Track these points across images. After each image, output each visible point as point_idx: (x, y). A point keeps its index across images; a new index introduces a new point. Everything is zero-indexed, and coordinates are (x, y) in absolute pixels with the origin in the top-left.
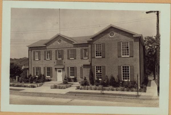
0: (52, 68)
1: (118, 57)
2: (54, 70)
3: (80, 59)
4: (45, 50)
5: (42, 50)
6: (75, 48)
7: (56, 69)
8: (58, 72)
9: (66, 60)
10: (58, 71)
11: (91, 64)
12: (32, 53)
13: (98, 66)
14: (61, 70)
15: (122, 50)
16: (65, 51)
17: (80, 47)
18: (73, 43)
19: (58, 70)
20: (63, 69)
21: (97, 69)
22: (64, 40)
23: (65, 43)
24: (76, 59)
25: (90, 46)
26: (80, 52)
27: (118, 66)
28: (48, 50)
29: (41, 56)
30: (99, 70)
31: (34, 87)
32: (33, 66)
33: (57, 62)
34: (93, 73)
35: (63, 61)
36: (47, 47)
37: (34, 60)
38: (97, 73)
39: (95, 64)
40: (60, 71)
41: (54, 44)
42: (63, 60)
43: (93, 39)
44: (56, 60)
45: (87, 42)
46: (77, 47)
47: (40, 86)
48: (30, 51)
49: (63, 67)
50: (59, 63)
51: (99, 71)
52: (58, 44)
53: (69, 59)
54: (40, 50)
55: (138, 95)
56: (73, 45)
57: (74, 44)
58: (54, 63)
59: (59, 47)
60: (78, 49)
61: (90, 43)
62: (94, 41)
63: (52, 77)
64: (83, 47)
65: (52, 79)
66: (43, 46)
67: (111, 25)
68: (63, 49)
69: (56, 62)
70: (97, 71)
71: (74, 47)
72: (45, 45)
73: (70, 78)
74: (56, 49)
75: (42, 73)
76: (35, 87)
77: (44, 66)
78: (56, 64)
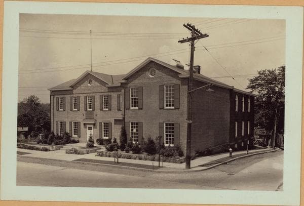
0: (80, 122)
1: (160, 109)
2: (82, 126)
3: (116, 111)
4: (72, 96)
5: (68, 96)
6: (110, 94)
7: (85, 124)
8: (87, 130)
9: (98, 112)
10: (87, 128)
11: (124, 118)
12: (55, 99)
13: (133, 122)
14: (92, 126)
15: (165, 98)
16: (97, 97)
17: (116, 91)
18: (107, 85)
19: (88, 126)
20: (94, 125)
21: (132, 127)
22: (96, 81)
23: (98, 86)
24: (111, 110)
25: (123, 91)
27: (160, 123)
28: (74, 95)
29: (66, 105)
30: (134, 128)
31: (46, 150)
32: (56, 120)
33: (86, 114)
34: (127, 133)
35: (95, 113)
36: (74, 92)
37: (58, 110)
38: (132, 133)
39: (130, 119)
40: (90, 129)
41: (83, 86)
42: (94, 111)
43: (127, 79)
44: (85, 111)
45: (120, 85)
46: (113, 91)
47: (57, 150)
48: (52, 97)
49: (93, 123)
50: (89, 116)
51: (135, 130)
52: (88, 86)
53: (101, 110)
54: (66, 96)
55: (159, 166)
56: (107, 89)
57: (109, 88)
59: (89, 92)
60: (115, 95)
61: (123, 85)
62: (129, 84)
63: (80, 137)
64: (118, 91)
65: (80, 139)
66: (69, 90)
67: (149, 58)
68: (94, 94)
69: (84, 115)
70: (132, 130)
71: (108, 92)
72: (70, 88)
73: (103, 139)
74: (85, 95)
75: (68, 130)
76: (49, 151)
77: (70, 120)
78: (85, 117)
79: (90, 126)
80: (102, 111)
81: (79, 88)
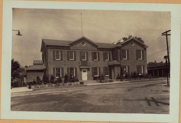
0: (77, 68)
2: (78, 70)
3: (103, 61)
4: (69, 50)
5: (65, 50)
7: (80, 69)
8: (82, 72)
9: (90, 61)
12: (52, 52)
16: (90, 53)
17: (102, 51)
19: (83, 70)
20: (88, 69)
21: (123, 68)
22: (88, 43)
23: (90, 46)
24: (99, 61)
26: (103, 55)
28: (71, 50)
29: (63, 56)
30: (125, 68)
32: (53, 66)
33: (82, 63)
36: (71, 48)
38: (124, 71)
39: (123, 64)
40: (85, 71)
41: (78, 45)
42: (88, 61)
44: (80, 61)
46: (100, 51)
48: (50, 50)
50: (84, 63)
52: (82, 46)
54: (62, 50)
57: (98, 48)
58: (79, 63)
59: (84, 49)
60: (101, 53)
62: (122, 47)
64: (105, 51)
71: (98, 50)
72: (69, 45)
74: (80, 51)
77: (67, 66)
78: (80, 64)
79: (84, 70)
80: (93, 61)
81: (75, 46)
